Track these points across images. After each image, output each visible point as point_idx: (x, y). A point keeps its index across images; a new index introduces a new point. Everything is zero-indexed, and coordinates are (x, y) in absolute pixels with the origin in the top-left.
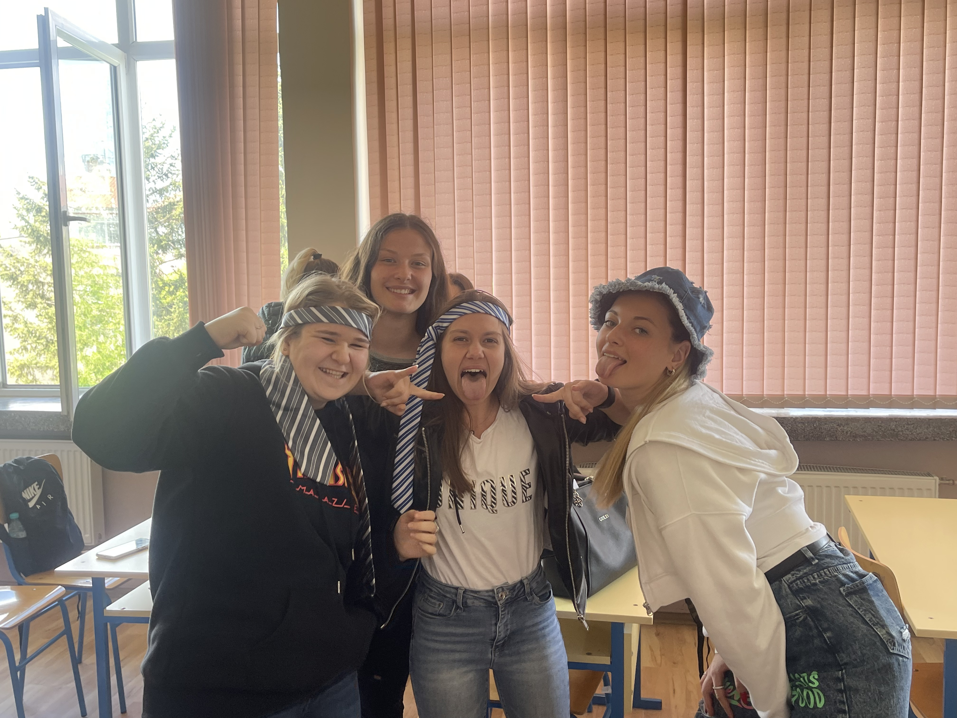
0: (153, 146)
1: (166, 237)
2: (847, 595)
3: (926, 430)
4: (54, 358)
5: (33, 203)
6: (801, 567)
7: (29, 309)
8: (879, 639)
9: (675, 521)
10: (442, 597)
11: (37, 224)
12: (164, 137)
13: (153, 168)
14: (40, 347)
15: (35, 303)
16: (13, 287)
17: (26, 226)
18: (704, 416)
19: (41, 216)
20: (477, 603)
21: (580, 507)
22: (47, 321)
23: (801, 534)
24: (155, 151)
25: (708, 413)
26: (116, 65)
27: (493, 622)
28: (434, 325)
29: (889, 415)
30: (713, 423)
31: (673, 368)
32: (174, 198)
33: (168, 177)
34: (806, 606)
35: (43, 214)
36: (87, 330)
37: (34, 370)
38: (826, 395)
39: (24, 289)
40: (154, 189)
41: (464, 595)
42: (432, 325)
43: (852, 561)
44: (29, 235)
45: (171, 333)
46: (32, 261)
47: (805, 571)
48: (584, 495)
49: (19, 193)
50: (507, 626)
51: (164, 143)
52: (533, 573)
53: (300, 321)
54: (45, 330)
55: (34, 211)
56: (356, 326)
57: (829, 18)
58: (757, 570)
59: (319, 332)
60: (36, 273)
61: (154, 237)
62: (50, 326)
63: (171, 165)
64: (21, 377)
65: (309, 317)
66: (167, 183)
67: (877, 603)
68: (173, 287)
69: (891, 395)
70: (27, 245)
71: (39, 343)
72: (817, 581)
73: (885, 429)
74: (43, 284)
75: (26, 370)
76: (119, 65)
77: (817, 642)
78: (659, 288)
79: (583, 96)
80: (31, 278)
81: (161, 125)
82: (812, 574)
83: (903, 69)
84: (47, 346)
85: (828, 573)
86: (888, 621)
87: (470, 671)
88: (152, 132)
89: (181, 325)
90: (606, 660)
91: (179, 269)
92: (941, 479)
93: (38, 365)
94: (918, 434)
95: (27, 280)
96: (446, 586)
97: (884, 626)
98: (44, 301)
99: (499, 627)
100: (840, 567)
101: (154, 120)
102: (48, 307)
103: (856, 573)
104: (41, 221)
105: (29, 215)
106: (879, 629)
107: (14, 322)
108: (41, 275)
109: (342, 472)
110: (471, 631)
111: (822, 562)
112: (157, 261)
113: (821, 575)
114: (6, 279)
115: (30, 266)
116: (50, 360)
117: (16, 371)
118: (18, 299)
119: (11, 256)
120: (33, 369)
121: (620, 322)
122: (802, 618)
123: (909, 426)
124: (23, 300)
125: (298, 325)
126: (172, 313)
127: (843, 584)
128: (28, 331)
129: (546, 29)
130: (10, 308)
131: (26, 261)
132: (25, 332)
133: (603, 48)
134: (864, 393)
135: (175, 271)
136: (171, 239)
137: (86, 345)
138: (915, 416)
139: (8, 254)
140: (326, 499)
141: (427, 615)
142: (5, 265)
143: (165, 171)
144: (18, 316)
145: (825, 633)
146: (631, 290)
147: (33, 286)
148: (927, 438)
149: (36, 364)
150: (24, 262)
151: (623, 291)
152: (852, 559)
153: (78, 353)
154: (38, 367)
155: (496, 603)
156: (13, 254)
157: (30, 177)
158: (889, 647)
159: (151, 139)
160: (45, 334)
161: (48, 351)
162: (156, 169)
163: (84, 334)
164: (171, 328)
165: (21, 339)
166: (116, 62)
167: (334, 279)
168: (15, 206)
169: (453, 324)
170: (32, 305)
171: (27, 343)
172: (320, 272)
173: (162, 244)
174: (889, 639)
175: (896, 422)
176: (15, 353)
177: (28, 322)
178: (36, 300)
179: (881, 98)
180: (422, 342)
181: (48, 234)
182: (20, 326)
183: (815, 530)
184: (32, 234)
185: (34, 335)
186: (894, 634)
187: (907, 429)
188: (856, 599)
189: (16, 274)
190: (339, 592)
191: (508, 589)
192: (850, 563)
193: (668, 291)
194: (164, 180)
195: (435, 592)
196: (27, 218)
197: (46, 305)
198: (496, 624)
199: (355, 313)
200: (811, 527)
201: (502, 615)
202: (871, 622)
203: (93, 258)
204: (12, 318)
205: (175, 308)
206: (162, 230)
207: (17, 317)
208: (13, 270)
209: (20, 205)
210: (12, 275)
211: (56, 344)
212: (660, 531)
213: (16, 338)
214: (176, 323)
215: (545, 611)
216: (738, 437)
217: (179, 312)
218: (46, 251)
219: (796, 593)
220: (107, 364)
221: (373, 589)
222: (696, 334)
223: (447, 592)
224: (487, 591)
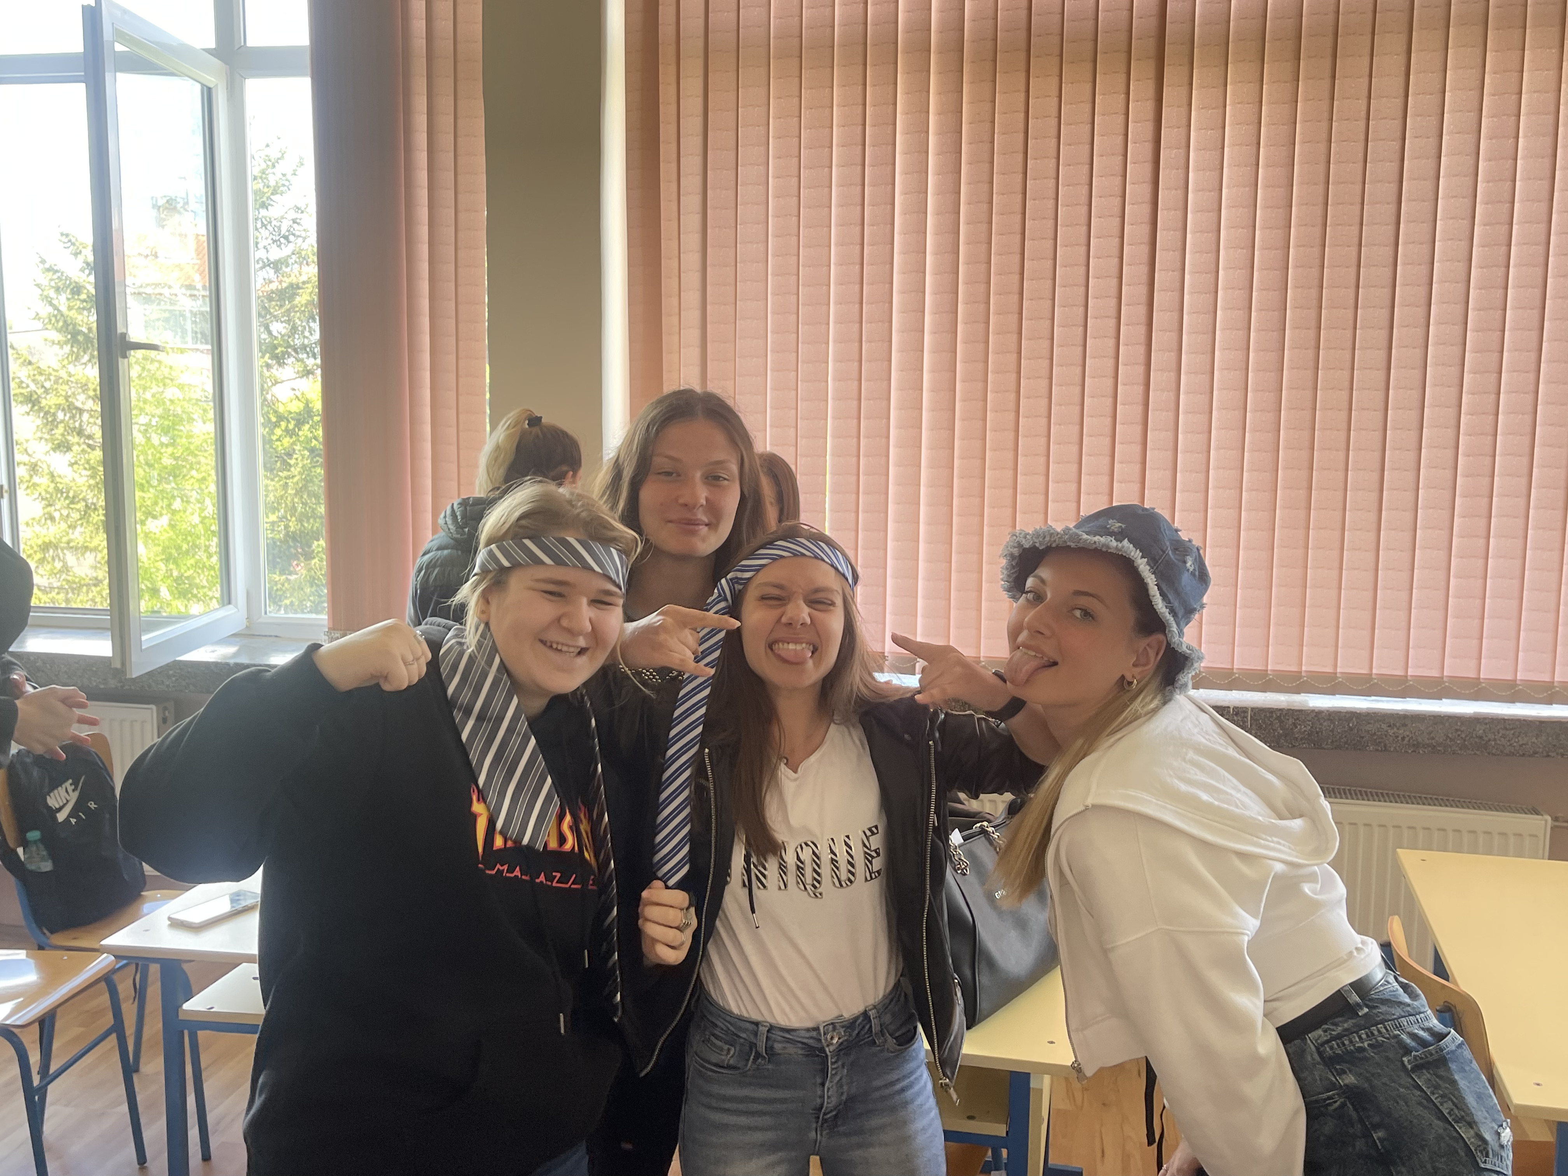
0: (266, 190)
1: (284, 341)
2: (1414, 1069)
3: (1534, 740)
4: (97, 533)
5: (66, 279)
6: (1340, 1019)
7: (58, 453)
8: (1461, 1144)
9: (1130, 939)
10: (732, 1039)
11: (73, 314)
12: (284, 175)
13: (264, 225)
14: (76, 515)
15: (67, 441)
16: (32, 417)
17: (55, 316)
18: (1184, 760)
19: (79, 299)
20: (791, 1049)
21: (965, 874)
22: (88, 473)
23: (1340, 963)
24: (268, 198)
25: (1191, 755)
26: (211, 86)
27: (819, 1080)
28: (729, 577)
29: (1475, 713)
30: (1198, 773)
31: (1134, 677)
32: (298, 275)
33: (289, 242)
34: (1346, 1085)
35: (83, 296)
36: (151, 490)
37: (65, 551)
38: (1371, 674)
39: (50, 419)
40: (266, 261)
41: (770, 1035)
42: (725, 577)
43: (1422, 1010)
44: (59, 331)
45: (289, 499)
46: (63, 374)
47: (1346, 1025)
48: (971, 855)
49: (43, 262)
50: (841, 1086)
51: (284, 185)
52: (885, 997)
53: (506, 564)
54: (84, 489)
55: (69, 291)
56: (600, 571)
57: (1405, 47)
58: (1263, 1021)
59: (537, 581)
60: (69, 394)
61: (265, 340)
62: (92, 482)
63: (294, 221)
64: (43, 562)
65: (521, 557)
66: (287, 250)
67: (1462, 1084)
68: (293, 422)
69: (1479, 678)
70: (57, 347)
71: (72, 509)
72: (1366, 1044)
73: (1466, 736)
74: (81, 411)
75: (51, 551)
76: (217, 85)
77: (1360, 1144)
78: (1117, 548)
79: (987, 165)
80: (61, 401)
81: (280, 155)
82: (1357, 1032)
83: (1525, 136)
84: (85, 515)
85: (1384, 1030)
86: (1479, 1115)
87: (779, 1163)
88: (264, 166)
89: (305, 486)
90: (1000, 1130)
91: (303, 394)
92: (1555, 819)
93: (72, 544)
94: (1521, 746)
95: (56, 405)
96: (740, 1019)
97: (1472, 1125)
98: (82, 440)
99: (828, 1089)
100: (1404, 1021)
101: (268, 146)
102: (89, 450)
103: (1429, 1030)
104: (79, 308)
105: (59, 297)
106: (1463, 1129)
107: (32, 473)
108: (78, 397)
109: (571, 828)
110: (781, 1094)
111: (1375, 1011)
112: (268, 380)
113: (1373, 1034)
114: (21, 402)
115: (61, 381)
116: (91, 537)
117: (35, 552)
118: (39, 434)
119: (30, 363)
120: (62, 550)
121: (1049, 596)
122: (1338, 1103)
123: (1508, 732)
124: (47, 436)
125: (503, 570)
126: (290, 466)
127: (1407, 1051)
128: (57, 490)
129: (930, 51)
130: (26, 450)
131: (54, 373)
132: (51, 490)
133: (1022, 87)
134: (1435, 673)
135: (297, 397)
136: (292, 343)
137: (150, 514)
138: (1517, 715)
139: (25, 361)
140: (542, 878)
141: (707, 1065)
142: (19, 378)
143: (284, 231)
144: (39, 463)
145: (1376, 1133)
146: (1069, 547)
147: (65, 415)
148: (1535, 753)
149: (68, 543)
150: (50, 374)
151: (1057, 546)
152: (1423, 1006)
153: (138, 526)
154: (72, 548)
155: (822, 1050)
156: (34, 360)
157: (62, 234)
158: (1478, 1159)
159: (261, 178)
160: (84, 494)
161: (88, 522)
162: (269, 227)
163: (146, 495)
164: (290, 491)
165: (44, 502)
166: (211, 80)
167: (561, 490)
168: (38, 282)
169: (761, 574)
170: (63, 446)
171: (53, 508)
172: (539, 479)
173: (277, 351)
174: (1480, 1146)
175: (1486, 724)
176: (35, 524)
177: (55, 474)
178: (69, 438)
179: (1484, 185)
180: (709, 604)
181: (90, 329)
182: (43, 481)
183: (1363, 956)
184: (64, 329)
185: (65, 495)
186: (1488, 1136)
187: (1504, 736)
188: (1429, 1076)
189: (36, 393)
190: (562, 1031)
191: (843, 1027)
192: (1421, 1013)
193: (1132, 554)
194: (283, 246)
195: (722, 1029)
196: (55, 302)
197: (85, 447)
198: (823, 1084)
199: (598, 548)
200: (1357, 949)
201: (833, 1069)
202: (1451, 1116)
203: (166, 372)
204: (28, 467)
205: (297, 459)
206: (278, 328)
207: (36, 465)
208: (33, 387)
209: (44, 280)
210: (31, 396)
211: (102, 512)
212: (1105, 952)
213: (35, 499)
214: (297, 483)
215: (906, 1061)
216: (1239, 795)
217: (303, 466)
218: (86, 358)
219: (1330, 1062)
220: (185, 547)
221: (618, 1009)
222: (1175, 625)
223: (740, 1029)
224: (808, 1030)
